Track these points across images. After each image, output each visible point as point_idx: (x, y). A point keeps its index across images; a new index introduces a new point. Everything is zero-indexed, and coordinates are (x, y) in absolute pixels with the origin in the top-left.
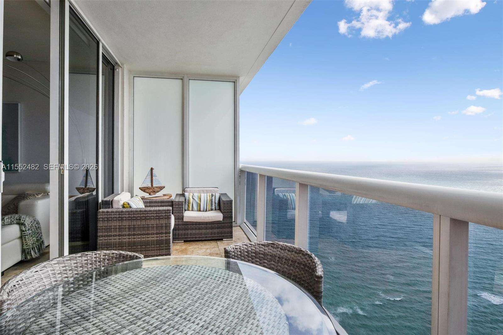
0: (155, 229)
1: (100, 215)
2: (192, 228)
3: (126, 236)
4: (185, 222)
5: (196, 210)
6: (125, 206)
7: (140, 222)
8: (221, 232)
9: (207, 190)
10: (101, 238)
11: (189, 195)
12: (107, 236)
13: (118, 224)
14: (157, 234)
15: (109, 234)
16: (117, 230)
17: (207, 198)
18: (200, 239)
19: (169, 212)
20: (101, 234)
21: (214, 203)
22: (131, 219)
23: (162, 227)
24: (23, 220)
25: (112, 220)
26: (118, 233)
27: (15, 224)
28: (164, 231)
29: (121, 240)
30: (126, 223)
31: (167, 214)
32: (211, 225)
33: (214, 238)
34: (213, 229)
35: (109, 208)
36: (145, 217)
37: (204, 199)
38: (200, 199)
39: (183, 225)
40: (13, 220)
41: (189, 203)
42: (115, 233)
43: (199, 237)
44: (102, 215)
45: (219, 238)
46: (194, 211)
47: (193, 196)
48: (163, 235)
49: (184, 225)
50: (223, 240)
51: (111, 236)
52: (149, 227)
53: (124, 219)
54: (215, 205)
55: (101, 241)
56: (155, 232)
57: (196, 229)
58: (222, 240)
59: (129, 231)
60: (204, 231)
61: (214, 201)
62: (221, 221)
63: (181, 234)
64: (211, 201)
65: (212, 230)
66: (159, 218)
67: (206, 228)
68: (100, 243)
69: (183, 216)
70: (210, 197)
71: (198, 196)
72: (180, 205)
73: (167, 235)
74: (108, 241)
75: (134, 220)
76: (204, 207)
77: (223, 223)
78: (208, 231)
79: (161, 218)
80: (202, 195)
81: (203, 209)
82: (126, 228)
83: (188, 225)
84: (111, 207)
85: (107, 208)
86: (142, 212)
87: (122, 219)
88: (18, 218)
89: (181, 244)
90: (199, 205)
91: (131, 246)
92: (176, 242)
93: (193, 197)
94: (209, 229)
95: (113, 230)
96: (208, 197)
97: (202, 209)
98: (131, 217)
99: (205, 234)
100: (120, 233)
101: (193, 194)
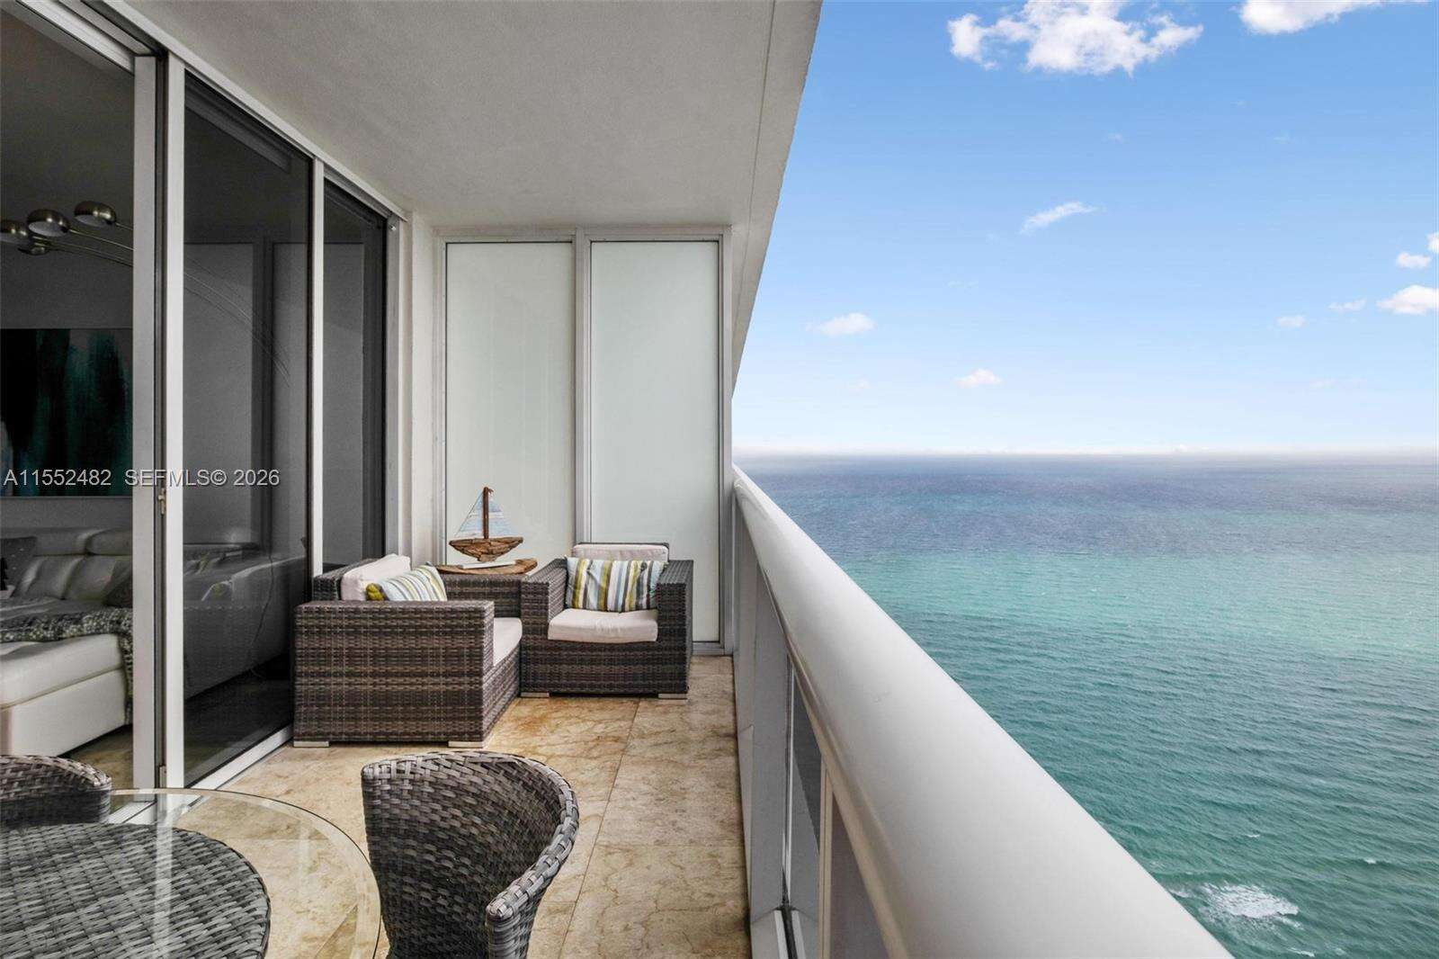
0: (442, 662)
1: (302, 618)
2: (572, 660)
3: (366, 676)
4: (552, 640)
5: (595, 606)
6: (372, 594)
7: (414, 641)
8: (653, 673)
9: (631, 552)
10: (304, 680)
11: (579, 564)
12: (320, 675)
13: (346, 645)
14: (446, 675)
15: (324, 668)
16: (345, 659)
17: (628, 573)
18: (594, 691)
19: (478, 615)
20: (304, 668)
21: (645, 589)
22: (380, 632)
23: (460, 656)
24: (125, 625)
25: (333, 632)
26: (345, 669)
27: (107, 633)
28: (466, 669)
29: (352, 688)
30: (367, 643)
31: (472, 621)
33: (631, 691)
34: (630, 664)
35: (331, 600)
36: (415, 627)
37: (620, 577)
38: (609, 576)
39: (546, 649)
40: (102, 623)
41: (575, 587)
42: (339, 669)
44: (306, 619)
45: (647, 690)
46: (589, 610)
47: (589, 569)
48: (462, 680)
49: (550, 649)
50: (657, 697)
51: (330, 675)
52: (426, 656)
53: (363, 630)
54: (648, 596)
55: (304, 688)
56: (441, 671)
57: (582, 662)
58: (655, 696)
59: (374, 664)
60: (602, 669)
61: (645, 582)
62: (653, 642)
63: (543, 674)
64: (639, 581)
65: (628, 667)
66: (452, 632)
67: (611, 662)
68: (301, 692)
69: (547, 625)
70: (635, 571)
71: (603, 568)
72: (538, 593)
73: (472, 680)
74: (321, 689)
75: (385, 634)
76: (617, 600)
77: (659, 649)
78: (615, 669)
79: (457, 633)
80: (616, 565)
81: (613, 604)
82: (365, 656)
83: (560, 649)
84: (337, 597)
85: (326, 599)
86: (409, 612)
87: (355, 632)
88: (114, 619)
89: (540, 701)
90: (603, 594)
91: (379, 705)
92: (530, 694)
93: (591, 571)
94: (618, 664)
95: (333, 659)
96: (632, 571)
97: (611, 604)
98: (379, 627)
99: (608, 677)
100: (351, 668)
101: (592, 563)
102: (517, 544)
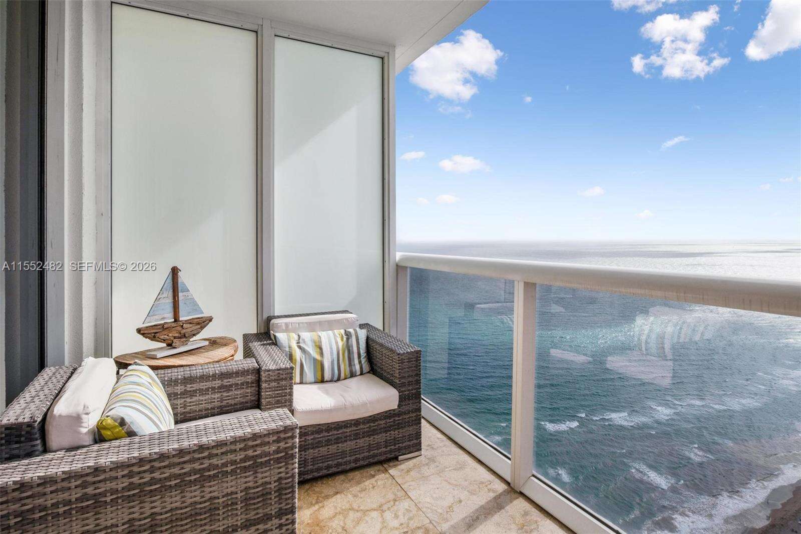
8: (395, 439)
11: (289, 340)
17: (337, 343)
32: (368, 425)
33: (375, 461)
34: (373, 435)
37: (331, 348)
38: (321, 348)
43: (338, 465)
45: (389, 456)
46: (306, 383)
47: (298, 343)
50: (398, 460)
54: (360, 362)
58: (396, 458)
61: (355, 350)
62: (394, 410)
64: (348, 348)
65: (372, 438)
67: (357, 436)
70: (342, 340)
71: (313, 341)
76: (332, 370)
77: (399, 415)
78: (361, 442)
80: (323, 335)
81: (330, 377)
90: (319, 366)
93: (302, 345)
94: (363, 437)
96: (339, 341)
97: (327, 376)
99: (353, 452)
101: (299, 336)
102: (208, 323)
